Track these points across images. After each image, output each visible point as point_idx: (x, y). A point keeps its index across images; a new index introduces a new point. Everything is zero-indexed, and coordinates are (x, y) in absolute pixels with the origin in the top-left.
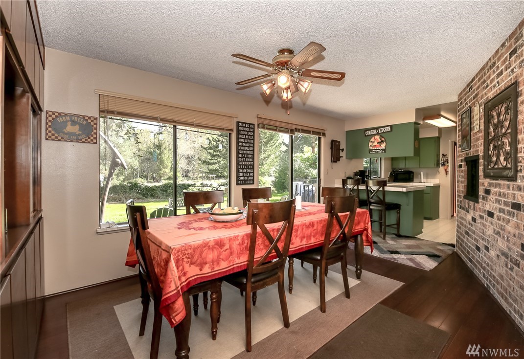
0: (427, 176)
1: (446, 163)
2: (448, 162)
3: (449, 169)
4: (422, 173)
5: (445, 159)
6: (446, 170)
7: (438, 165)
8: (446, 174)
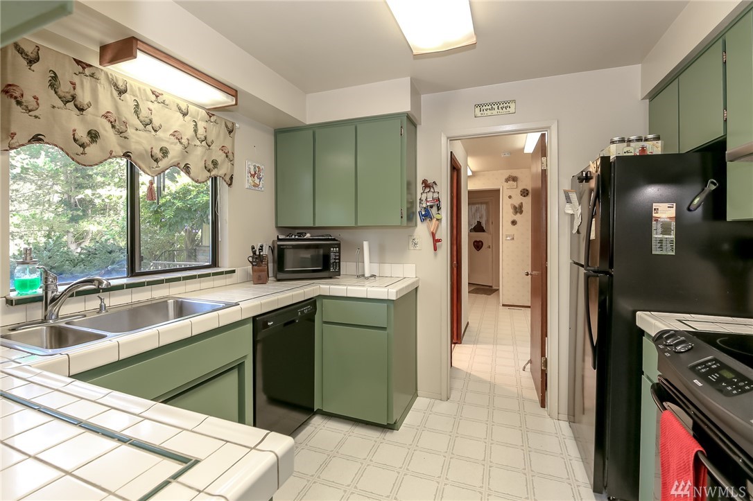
0: (381, 254)
1: (434, 211)
2: (439, 209)
3: (444, 232)
4: (366, 244)
5: (430, 195)
6: (433, 235)
7: (411, 217)
8: (435, 249)
